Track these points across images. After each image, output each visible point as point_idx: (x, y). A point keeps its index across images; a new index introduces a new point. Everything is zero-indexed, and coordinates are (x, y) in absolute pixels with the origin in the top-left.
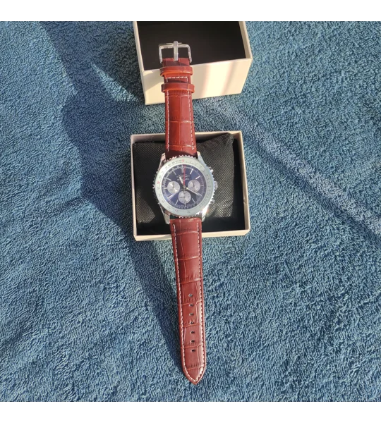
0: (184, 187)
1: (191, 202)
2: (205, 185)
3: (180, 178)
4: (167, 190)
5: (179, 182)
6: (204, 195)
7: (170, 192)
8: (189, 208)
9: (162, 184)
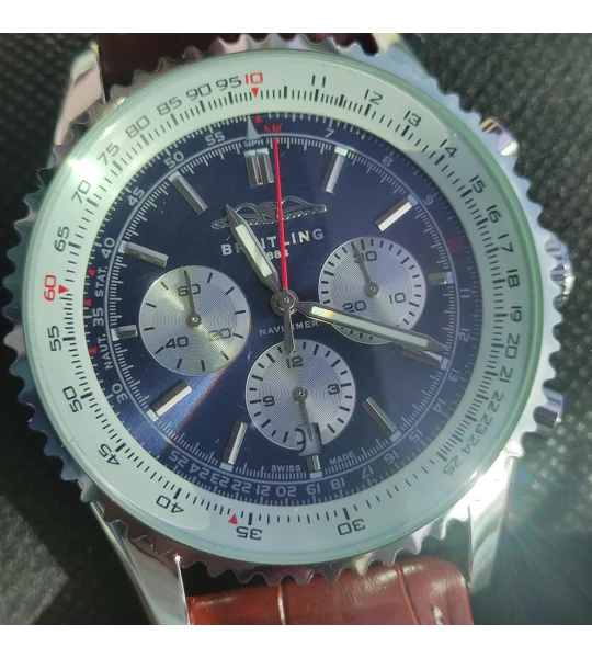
0: (289, 304)
1: (361, 431)
2: (469, 275)
3: (244, 232)
4: (133, 346)
5: (240, 268)
6: (466, 356)
7: (166, 360)
8: (354, 484)
9: (92, 301)
